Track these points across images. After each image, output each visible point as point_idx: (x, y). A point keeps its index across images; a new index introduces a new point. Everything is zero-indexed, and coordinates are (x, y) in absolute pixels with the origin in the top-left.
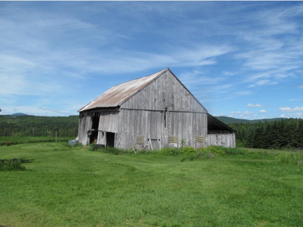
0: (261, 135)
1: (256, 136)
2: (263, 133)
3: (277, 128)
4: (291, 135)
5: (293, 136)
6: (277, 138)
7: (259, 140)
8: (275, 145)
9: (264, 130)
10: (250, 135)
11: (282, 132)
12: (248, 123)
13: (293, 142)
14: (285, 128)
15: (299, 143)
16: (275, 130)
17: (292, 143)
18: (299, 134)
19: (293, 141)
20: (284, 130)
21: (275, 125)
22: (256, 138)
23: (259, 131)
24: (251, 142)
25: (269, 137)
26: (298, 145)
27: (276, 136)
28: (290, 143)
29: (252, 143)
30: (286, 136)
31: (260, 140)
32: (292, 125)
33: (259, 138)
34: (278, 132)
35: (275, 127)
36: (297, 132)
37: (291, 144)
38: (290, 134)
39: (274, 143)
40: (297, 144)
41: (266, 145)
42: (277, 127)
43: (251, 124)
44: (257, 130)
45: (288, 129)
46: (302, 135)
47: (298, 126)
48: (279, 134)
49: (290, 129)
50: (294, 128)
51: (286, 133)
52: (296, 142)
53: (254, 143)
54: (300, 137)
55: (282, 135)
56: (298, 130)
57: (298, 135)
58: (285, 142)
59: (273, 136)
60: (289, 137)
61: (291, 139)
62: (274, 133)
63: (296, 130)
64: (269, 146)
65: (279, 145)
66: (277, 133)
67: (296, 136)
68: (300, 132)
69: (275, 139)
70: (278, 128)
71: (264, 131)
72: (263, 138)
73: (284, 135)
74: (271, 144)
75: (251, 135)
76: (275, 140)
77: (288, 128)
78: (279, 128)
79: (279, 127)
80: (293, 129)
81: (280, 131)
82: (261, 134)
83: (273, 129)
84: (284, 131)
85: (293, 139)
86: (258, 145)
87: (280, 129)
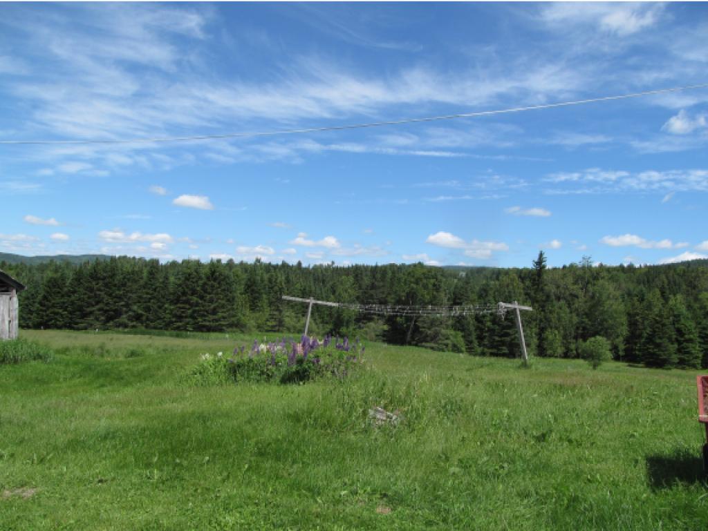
0: (59, 295)
1: (45, 298)
2: (66, 289)
3: (99, 279)
4: (130, 295)
5: (134, 296)
6: (97, 303)
7: (53, 306)
8: (92, 318)
9: (68, 282)
10: (29, 295)
11: (110, 288)
12: (22, 264)
13: (134, 311)
14: (119, 277)
15: (146, 312)
16: (94, 283)
17: (131, 313)
18: (147, 293)
19: (135, 308)
20: (116, 282)
21: (95, 271)
22: (46, 303)
23: (55, 285)
24: (31, 312)
25: (79, 300)
26: (144, 318)
27: (96, 296)
28: (126, 312)
29: (35, 315)
30: (120, 298)
31: (55, 307)
32: (133, 273)
33: (53, 301)
34: (102, 288)
35: (94, 276)
36: (144, 288)
37: (129, 316)
38: (128, 292)
39: (91, 313)
40: (141, 315)
41: (71, 318)
42: (99, 275)
43: (28, 265)
44: (49, 281)
45: (126, 280)
46: (152, 294)
47: (145, 274)
48: (103, 293)
49: (129, 280)
50: (137, 279)
51: (119, 290)
52: (140, 312)
53: (38, 314)
54: (150, 299)
55: (110, 295)
56: (146, 283)
57: (145, 296)
58: (115, 311)
59: (89, 298)
60: (125, 300)
61: (131, 305)
62: (91, 290)
63: (142, 282)
64: (78, 320)
65: (103, 318)
66: (100, 290)
67: (140, 297)
68: (149, 289)
69: (94, 303)
70: (102, 277)
71: (67, 284)
72: (64, 303)
73: (114, 295)
74: (85, 315)
75: (33, 295)
76: (93, 306)
77: (124, 278)
78: (104, 279)
79: (105, 274)
80: (135, 281)
81: (106, 285)
82: (59, 292)
83: (91, 280)
84: (115, 285)
85: (135, 303)
86: (51, 320)
87: (107, 280)
